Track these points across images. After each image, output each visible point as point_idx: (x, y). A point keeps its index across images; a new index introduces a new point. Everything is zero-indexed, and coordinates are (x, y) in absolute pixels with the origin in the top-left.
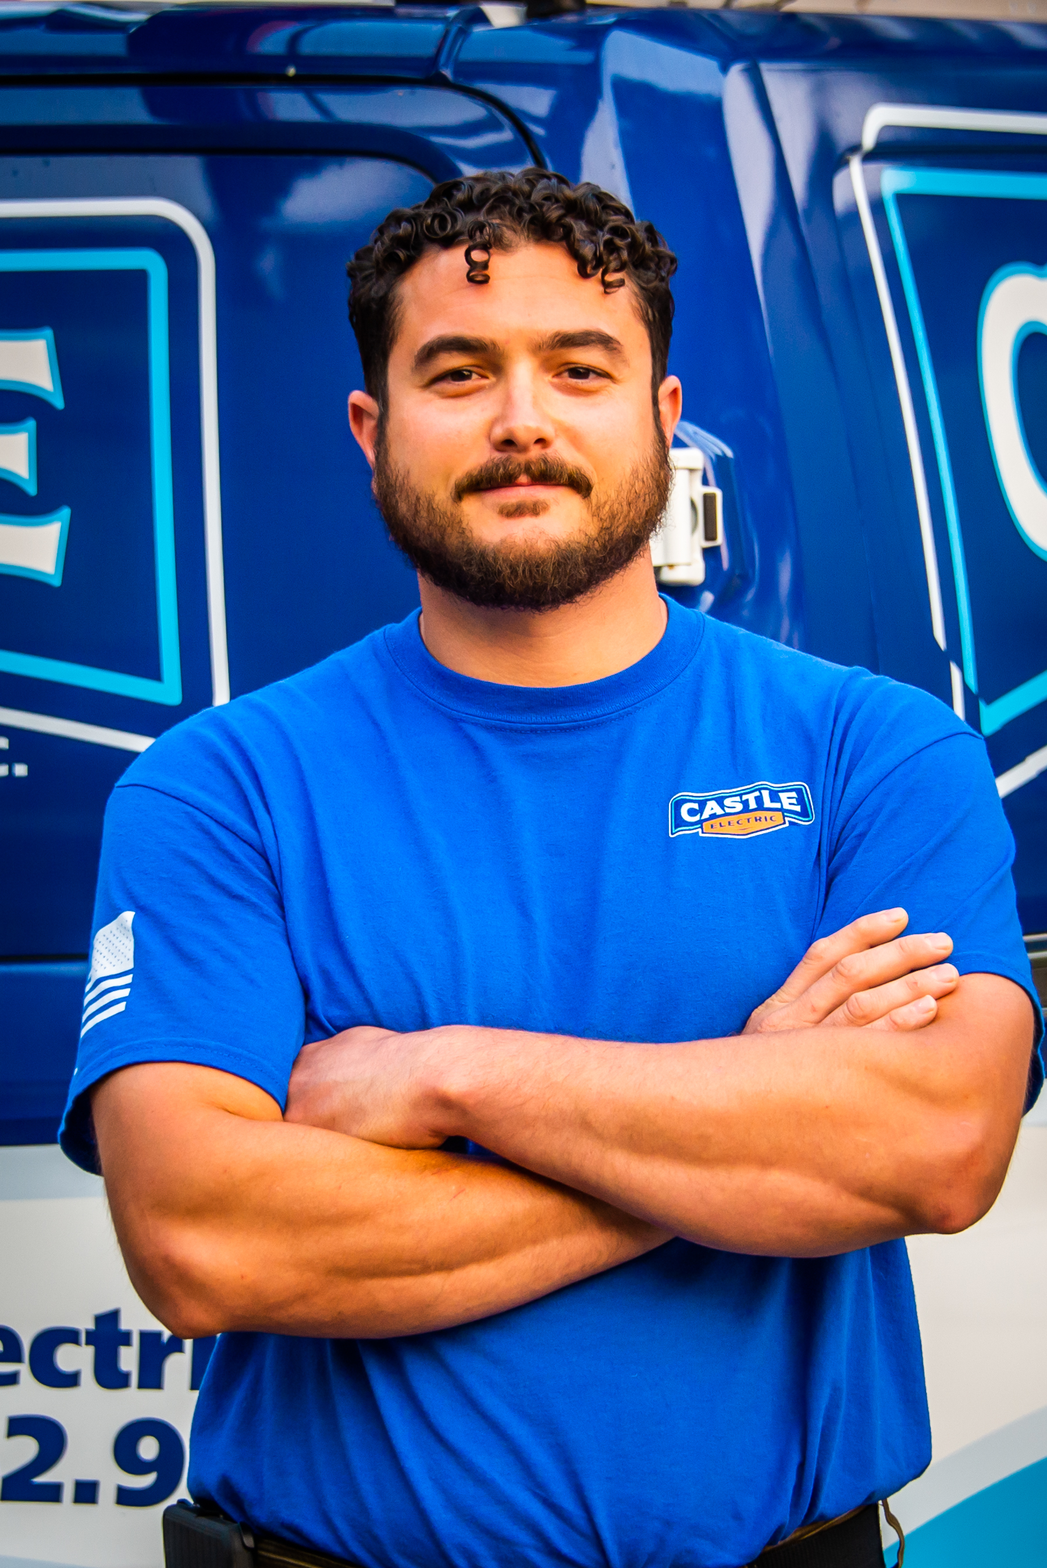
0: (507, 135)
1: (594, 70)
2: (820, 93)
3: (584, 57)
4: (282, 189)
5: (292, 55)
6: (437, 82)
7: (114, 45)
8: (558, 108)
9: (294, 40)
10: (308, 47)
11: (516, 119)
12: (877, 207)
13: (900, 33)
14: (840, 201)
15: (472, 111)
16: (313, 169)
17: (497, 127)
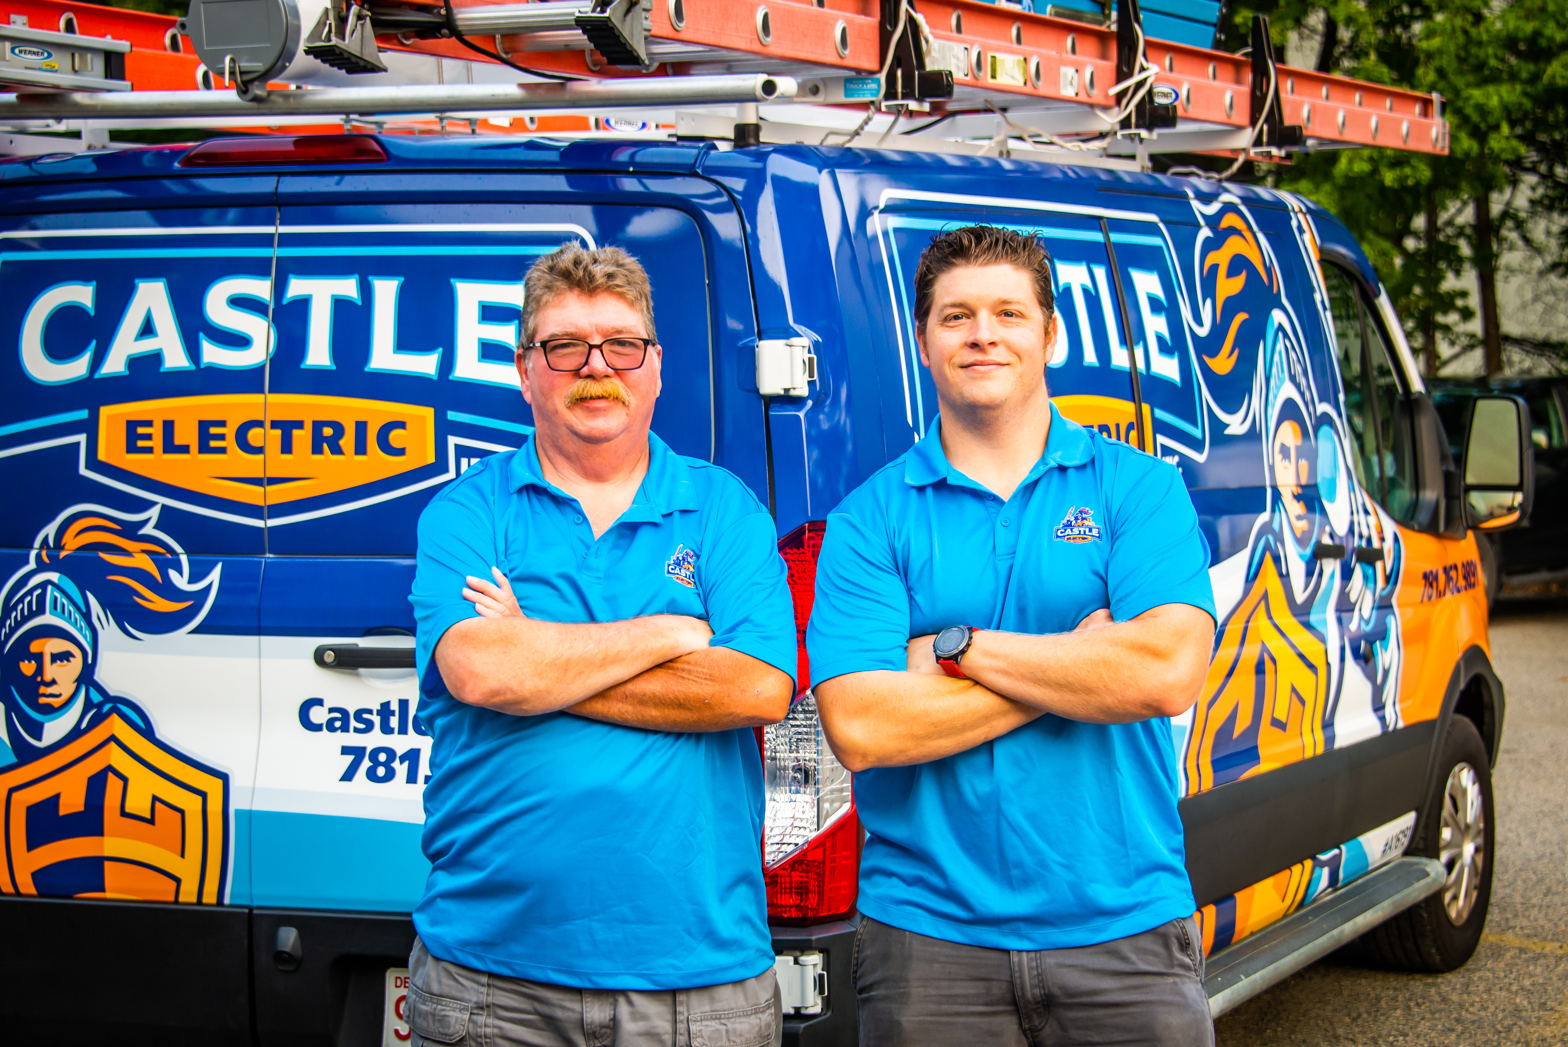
0: (725, 199)
1: (763, 170)
2: (861, 182)
3: (759, 165)
4: (627, 221)
5: (632, 162)
6: (695, 175)
7: (554, 156)
8: (747, 188)
9: (632, 156)
10: (638, 158)
11: (729, 192)
12: (886, 234)
13: (897, 158)
14: (869, 232)
15: (711, 188)
16: (640, 213)
17: (721, 195)
